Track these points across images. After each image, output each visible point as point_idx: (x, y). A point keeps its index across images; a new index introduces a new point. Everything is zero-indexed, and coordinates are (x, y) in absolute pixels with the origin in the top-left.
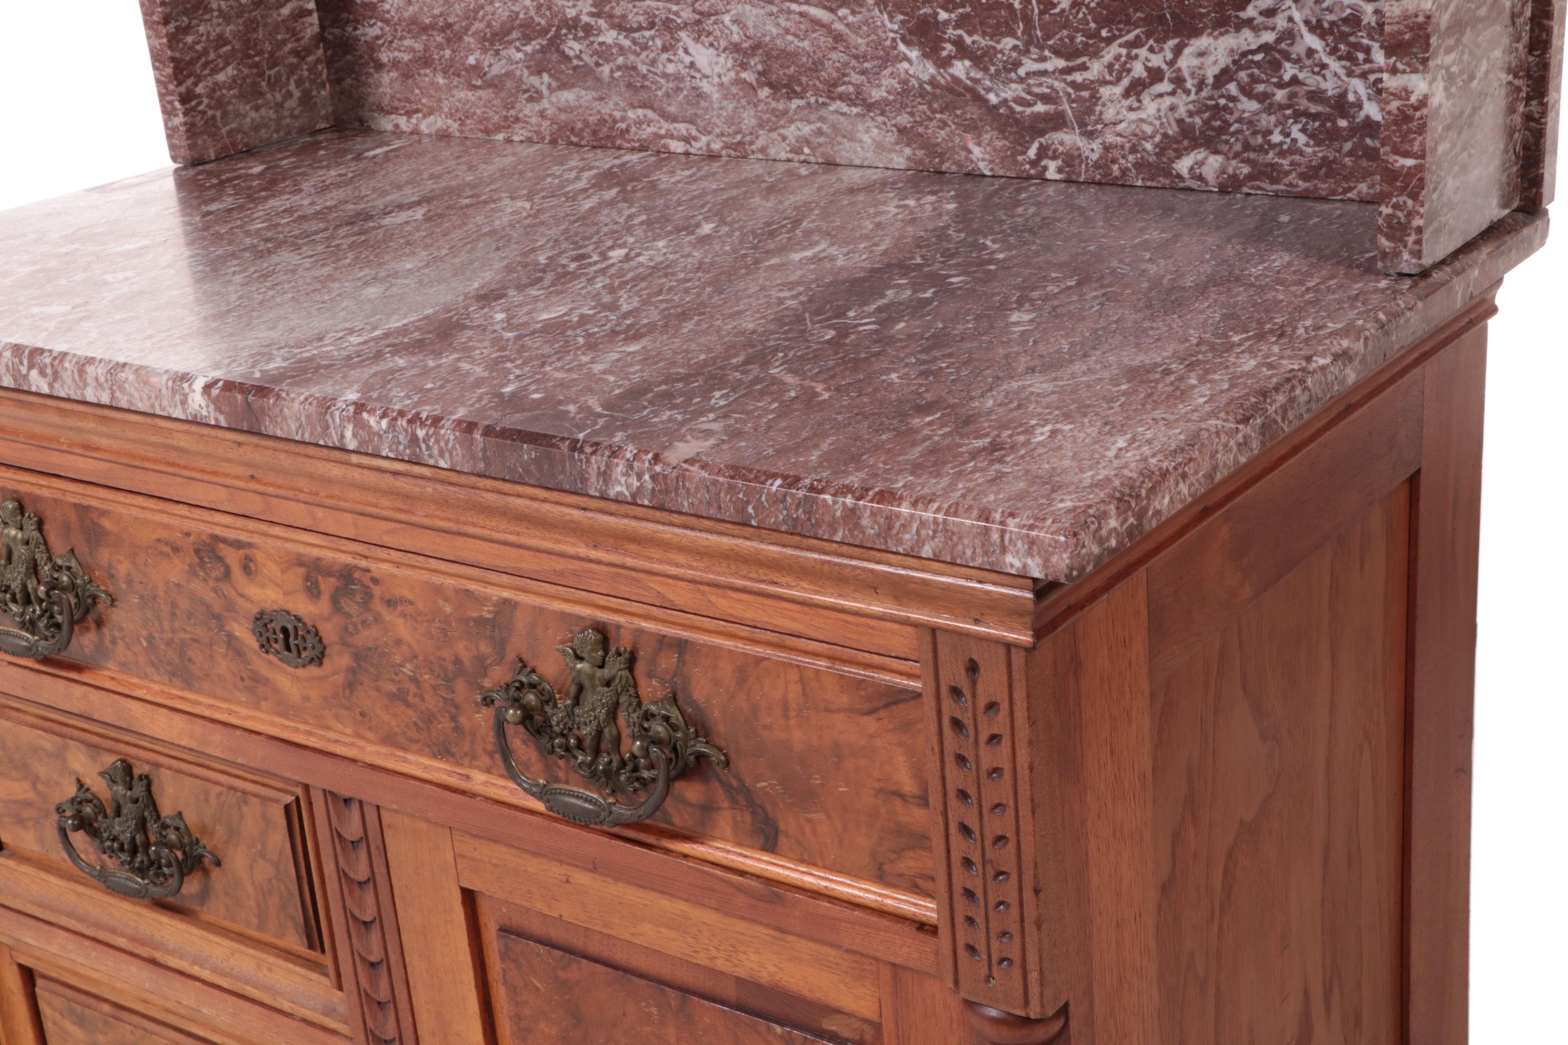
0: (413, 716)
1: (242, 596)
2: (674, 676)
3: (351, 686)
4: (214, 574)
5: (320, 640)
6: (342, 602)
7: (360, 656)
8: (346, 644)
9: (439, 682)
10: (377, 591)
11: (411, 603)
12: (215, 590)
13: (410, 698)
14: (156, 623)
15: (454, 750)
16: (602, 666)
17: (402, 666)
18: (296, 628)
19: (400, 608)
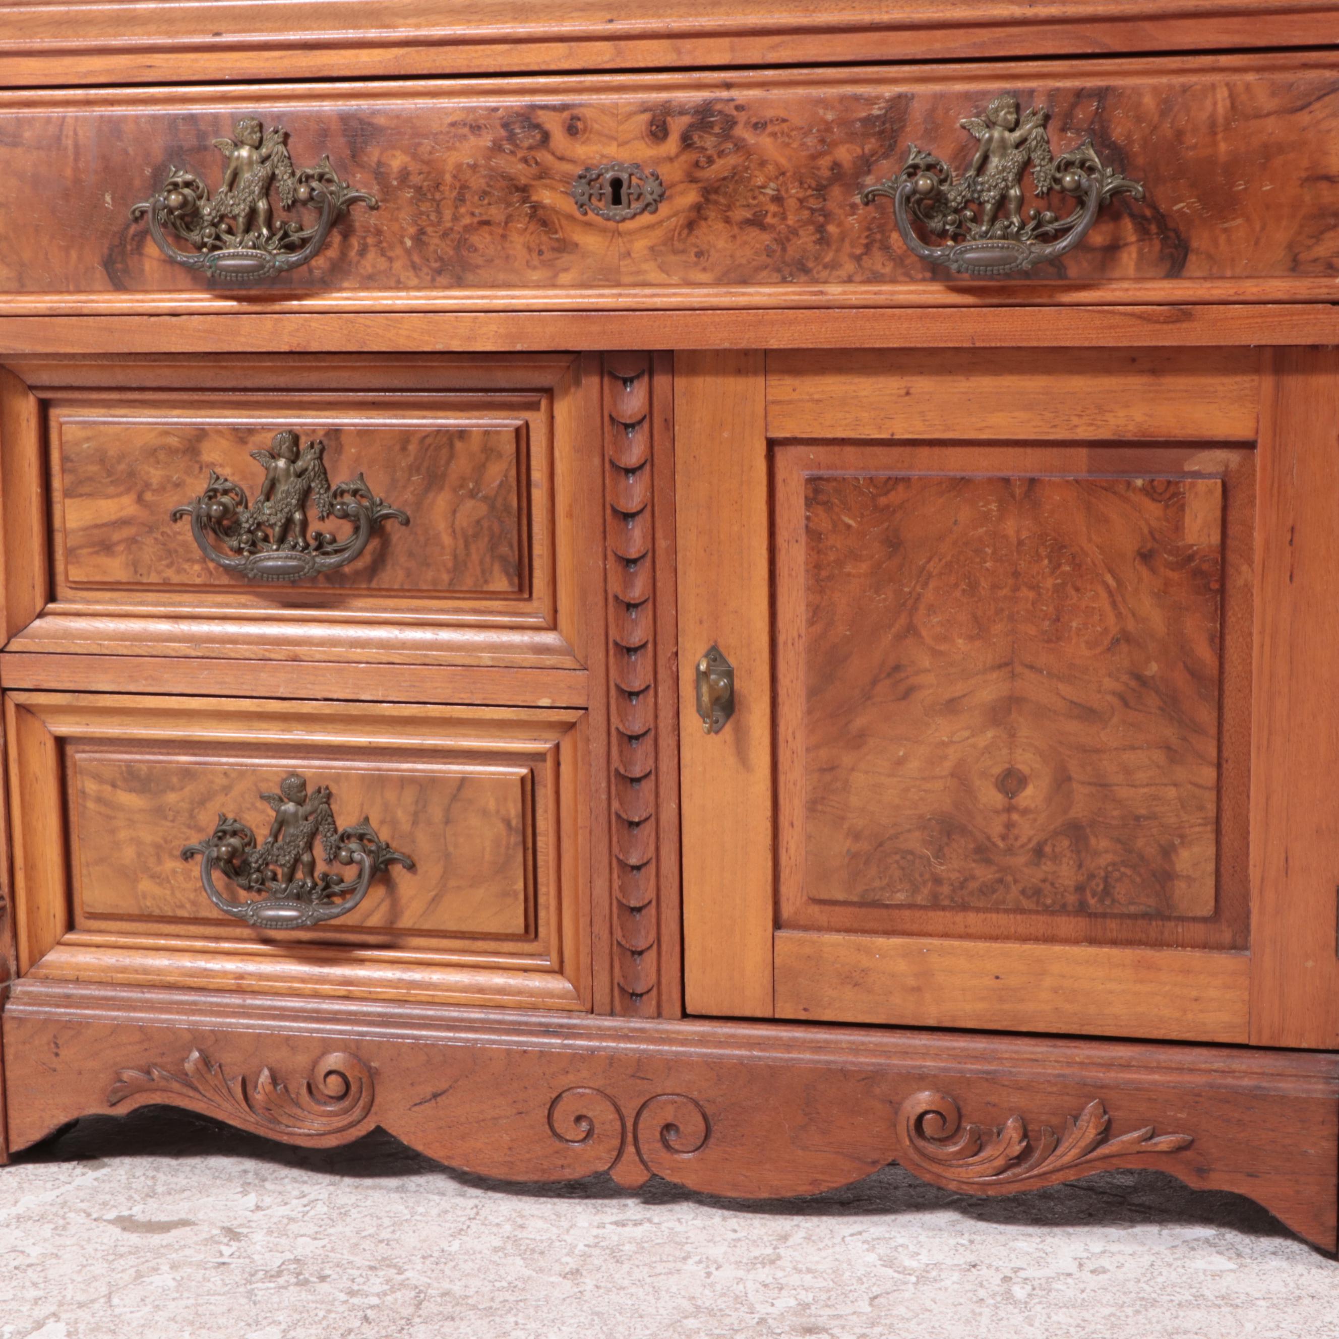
0: (766, 238)
1: (561, 159)
2: (1092, 123)
3: (690, 225)
4: (526, 144)
5: (661, 184)
6: (696, 138)
7: (709, 191)
8: (693, 180)
9: (810, 192)
10: (742, 117)
11: (784, 121)
12: (525, 160)
13: (769, 220)
14: (433, 217)
15: (810, 265)
17: (764, 187)
18: (630, 176)
19: (770, 129)
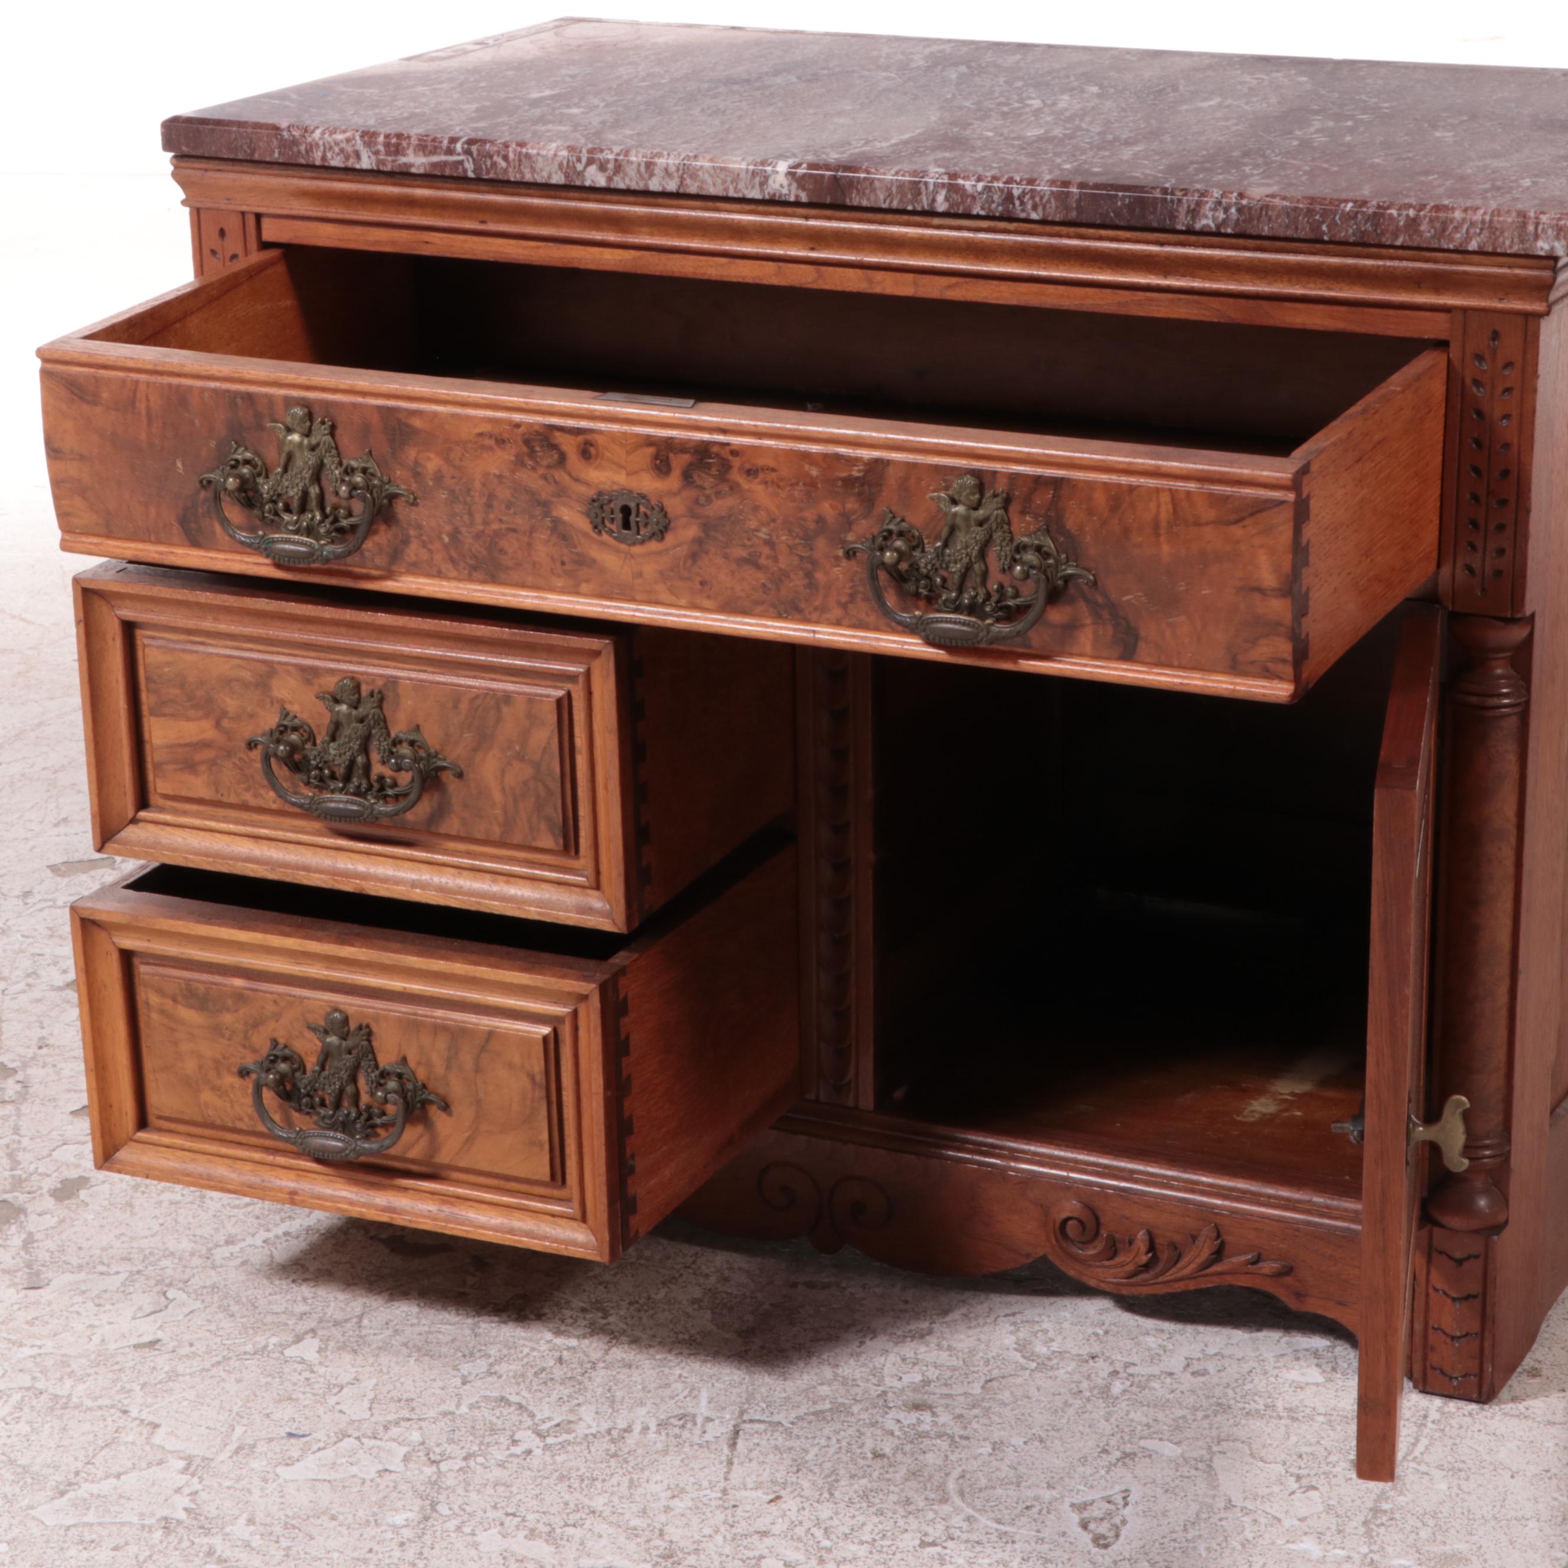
0: (762, 577)
1: (577, 480)
2: (1048, 510)
3: (694, 557)
4: (545, 462)
5: (665, 515)
6: (695, 477)
7: (708, 527)
8: (693, 515)
9: (797, 541)
10: (736, 462)
11: (773, 470)
12: (545, 478)
13: (763, 561)
14: (466, 518)
15: (803, 605)
16: (976, 509)
17: (757, 530)
18: (638, 505)
19: (761, 476)
